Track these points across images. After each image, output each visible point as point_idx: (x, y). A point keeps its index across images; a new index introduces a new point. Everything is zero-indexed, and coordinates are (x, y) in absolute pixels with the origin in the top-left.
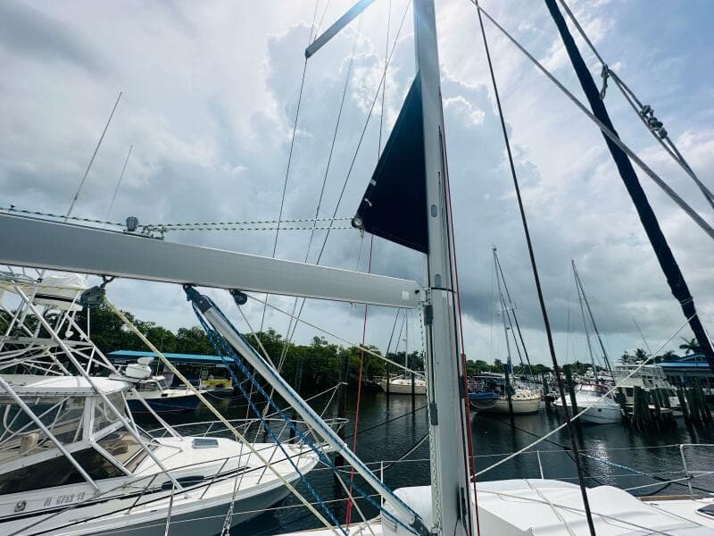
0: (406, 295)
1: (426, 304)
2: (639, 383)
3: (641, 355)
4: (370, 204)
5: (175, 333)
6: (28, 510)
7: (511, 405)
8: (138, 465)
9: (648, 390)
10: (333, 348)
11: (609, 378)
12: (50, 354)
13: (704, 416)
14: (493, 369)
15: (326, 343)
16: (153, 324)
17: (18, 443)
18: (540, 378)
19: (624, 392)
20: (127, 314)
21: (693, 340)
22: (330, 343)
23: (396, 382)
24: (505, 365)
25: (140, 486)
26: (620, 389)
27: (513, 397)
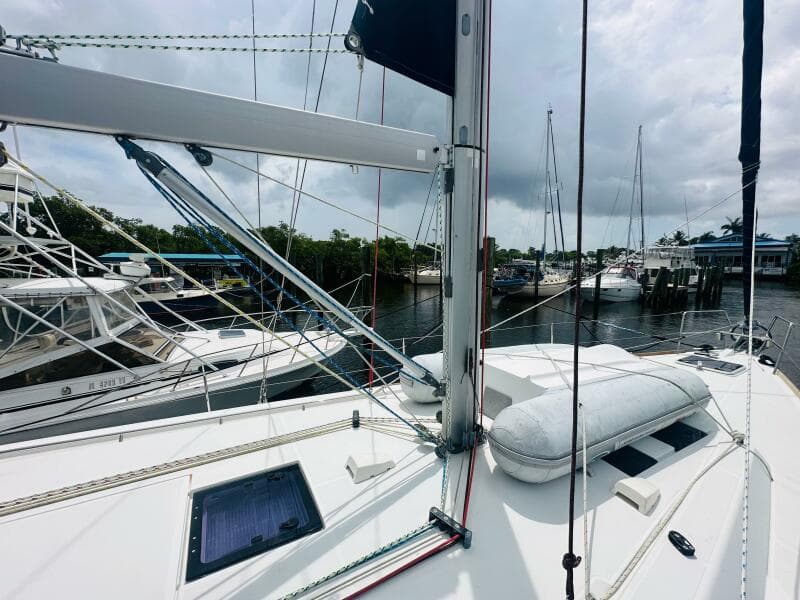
0: (421, 154)
1: (447, 166)
2: (667, 264)
3: (679, 236)
4: (371, 11)
5: (171, 232)
6: (74, 393)
7: (537, 290)
8: (169, 354)
9: (672, 270)
10: (356, 242)
11: (640, 261)
12: (20, 255)
13: (715, 292)
14: (525, 257)
15: (347, 236)
16: (141, 221)
17: (35, 343)
18: (571, 264)
19: (649, 273)
20: (103, 211)
21: (738, 219)
22: (353, 236)
23: (424, 273)
24: (538, 251)
25: (178, 370)
26: (647, 270)
27: (541, 283)
